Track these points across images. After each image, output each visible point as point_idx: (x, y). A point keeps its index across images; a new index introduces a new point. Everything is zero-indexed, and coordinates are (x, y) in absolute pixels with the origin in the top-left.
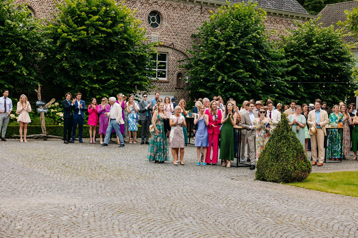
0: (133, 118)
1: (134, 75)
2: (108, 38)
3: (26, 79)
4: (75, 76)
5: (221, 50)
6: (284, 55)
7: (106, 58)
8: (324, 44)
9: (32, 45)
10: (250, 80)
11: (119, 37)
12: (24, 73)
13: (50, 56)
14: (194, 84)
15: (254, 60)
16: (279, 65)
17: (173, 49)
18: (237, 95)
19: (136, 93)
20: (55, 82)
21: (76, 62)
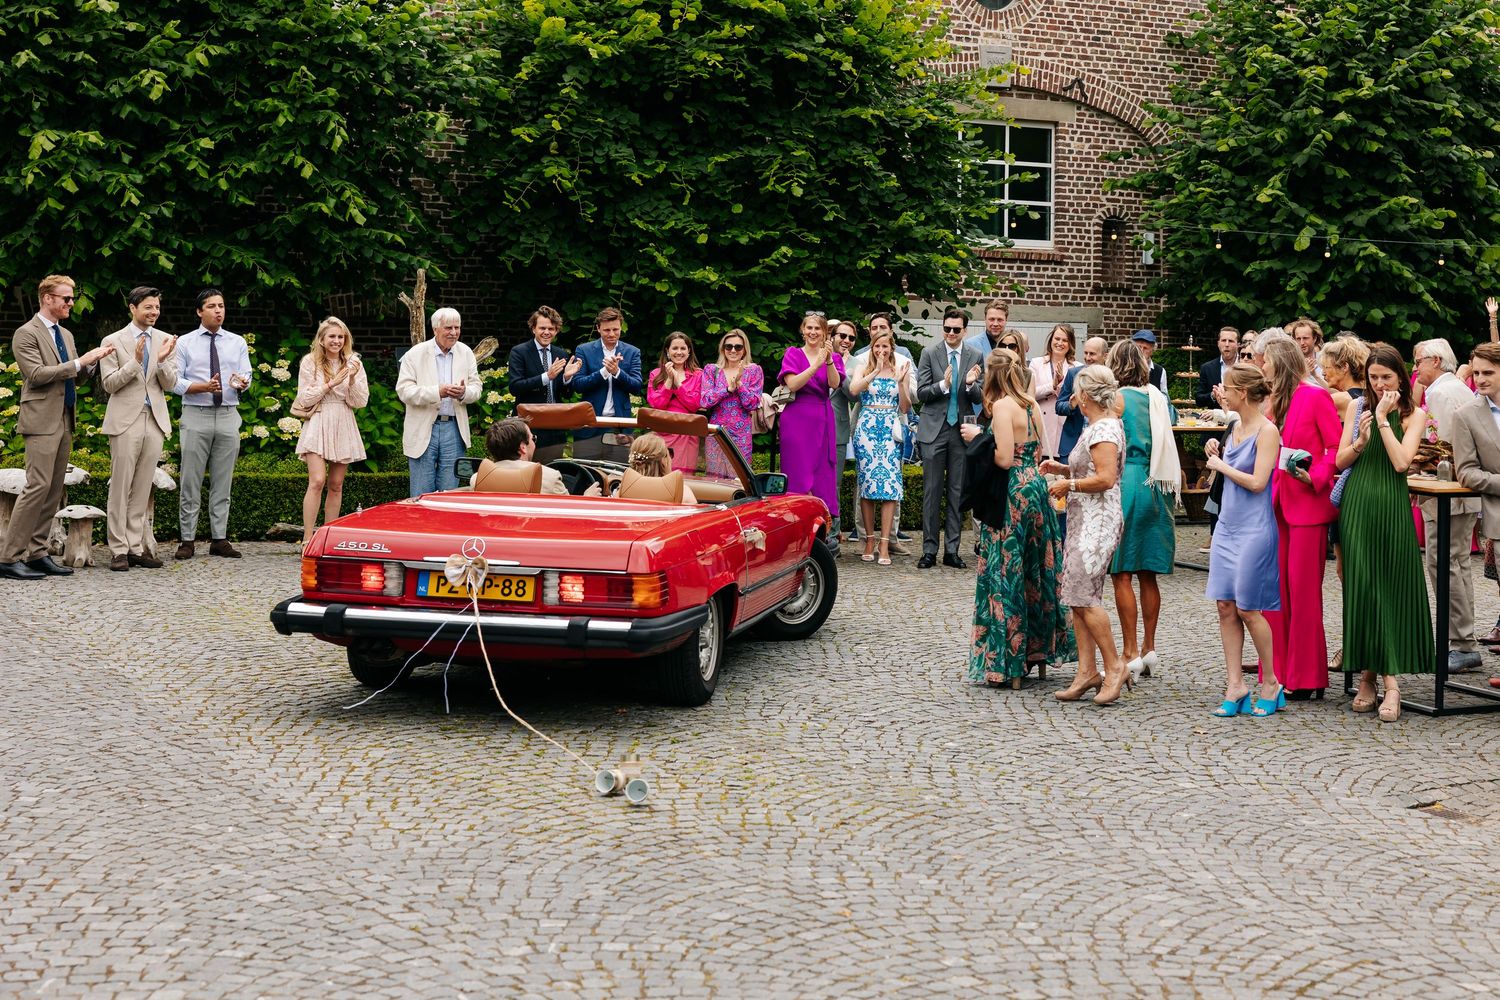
0: (880, 433)
1: (894, 224)
2: (765, 48)
4: (607, 230)
5: (1305, 106)
7: (759, 142)
9: (399, 78)
10: (1449, 243)
11: (820, 39)
12: (355, 212)
13: (487, 130)
14: (1183, 264)
15: (1466, 148)
17: (1079, 104)
18: (1389, 320)
19: (905, 310)
20: (508, 258)
21: (610, 162)
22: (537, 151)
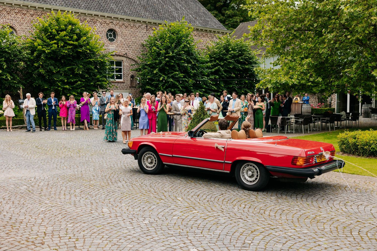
0: (96, 110)
1: (96, 78)
2: (75, 50)
3: (10, 82)
4: (50, 80)
5: (161, 57)
6: (209, 60)
7: (74, 65)
8: (237, 51)
10: (184, 79)
11: (83, 48)
12: (9, 78)
13: (29, 64)
14: (143, 83)
15: (186, 65)
16: (205, 67)
17: (126, 57)
18: (175, 91)
19: (99, 91)
20: (34, 85)
21: (50, 69)
22: (38, 67)
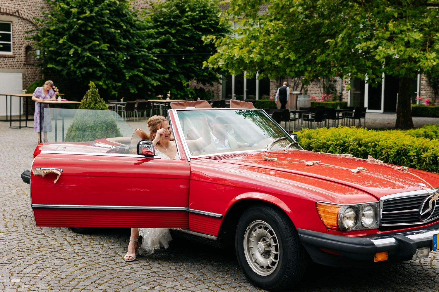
5: (73, 19)
6: (151, 25)
8: (198, 12)
10: (109, 53)
15: (113, 30)
16: (145, 36)
17: (18, 17)
18: (94, 71)
